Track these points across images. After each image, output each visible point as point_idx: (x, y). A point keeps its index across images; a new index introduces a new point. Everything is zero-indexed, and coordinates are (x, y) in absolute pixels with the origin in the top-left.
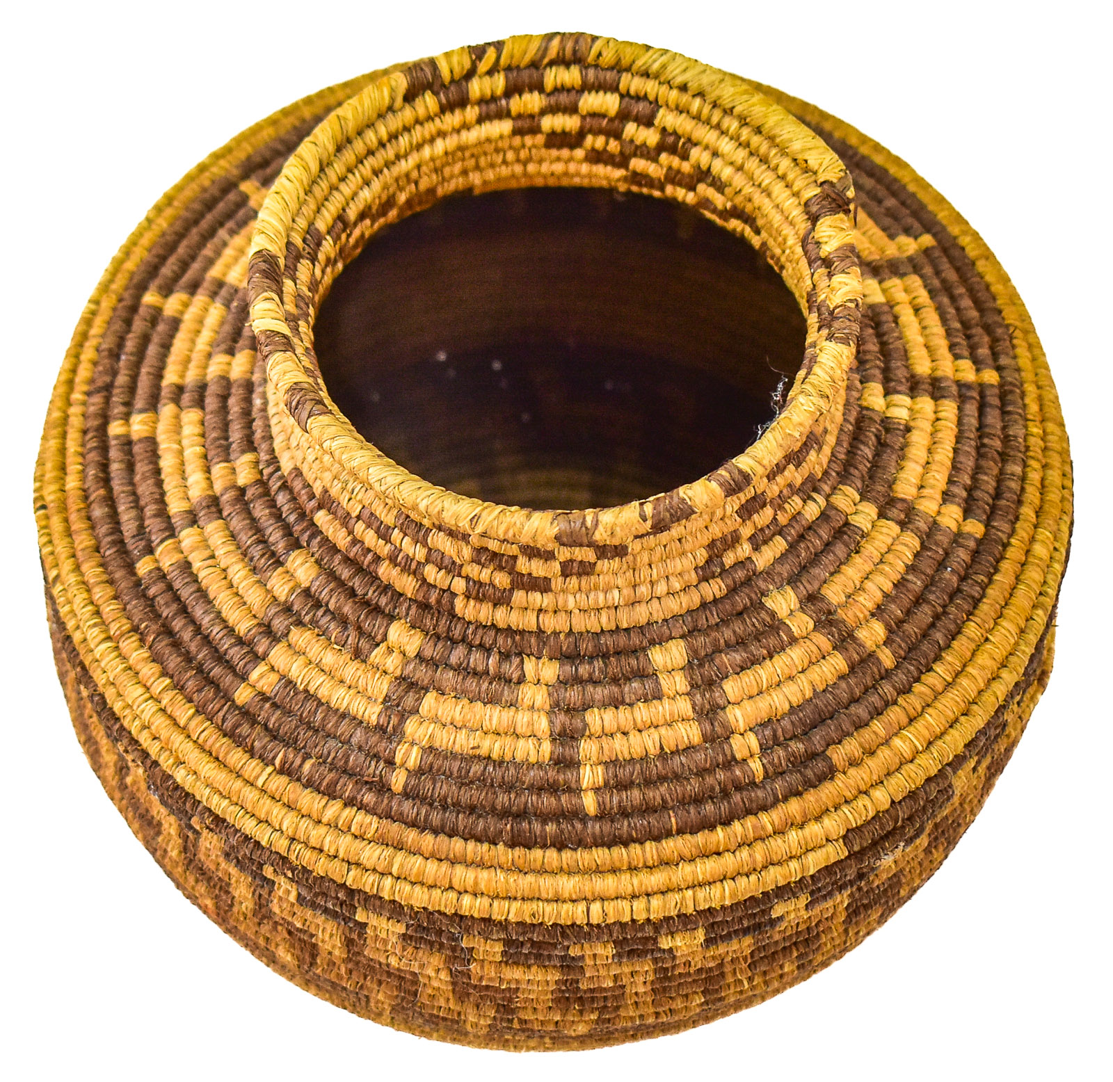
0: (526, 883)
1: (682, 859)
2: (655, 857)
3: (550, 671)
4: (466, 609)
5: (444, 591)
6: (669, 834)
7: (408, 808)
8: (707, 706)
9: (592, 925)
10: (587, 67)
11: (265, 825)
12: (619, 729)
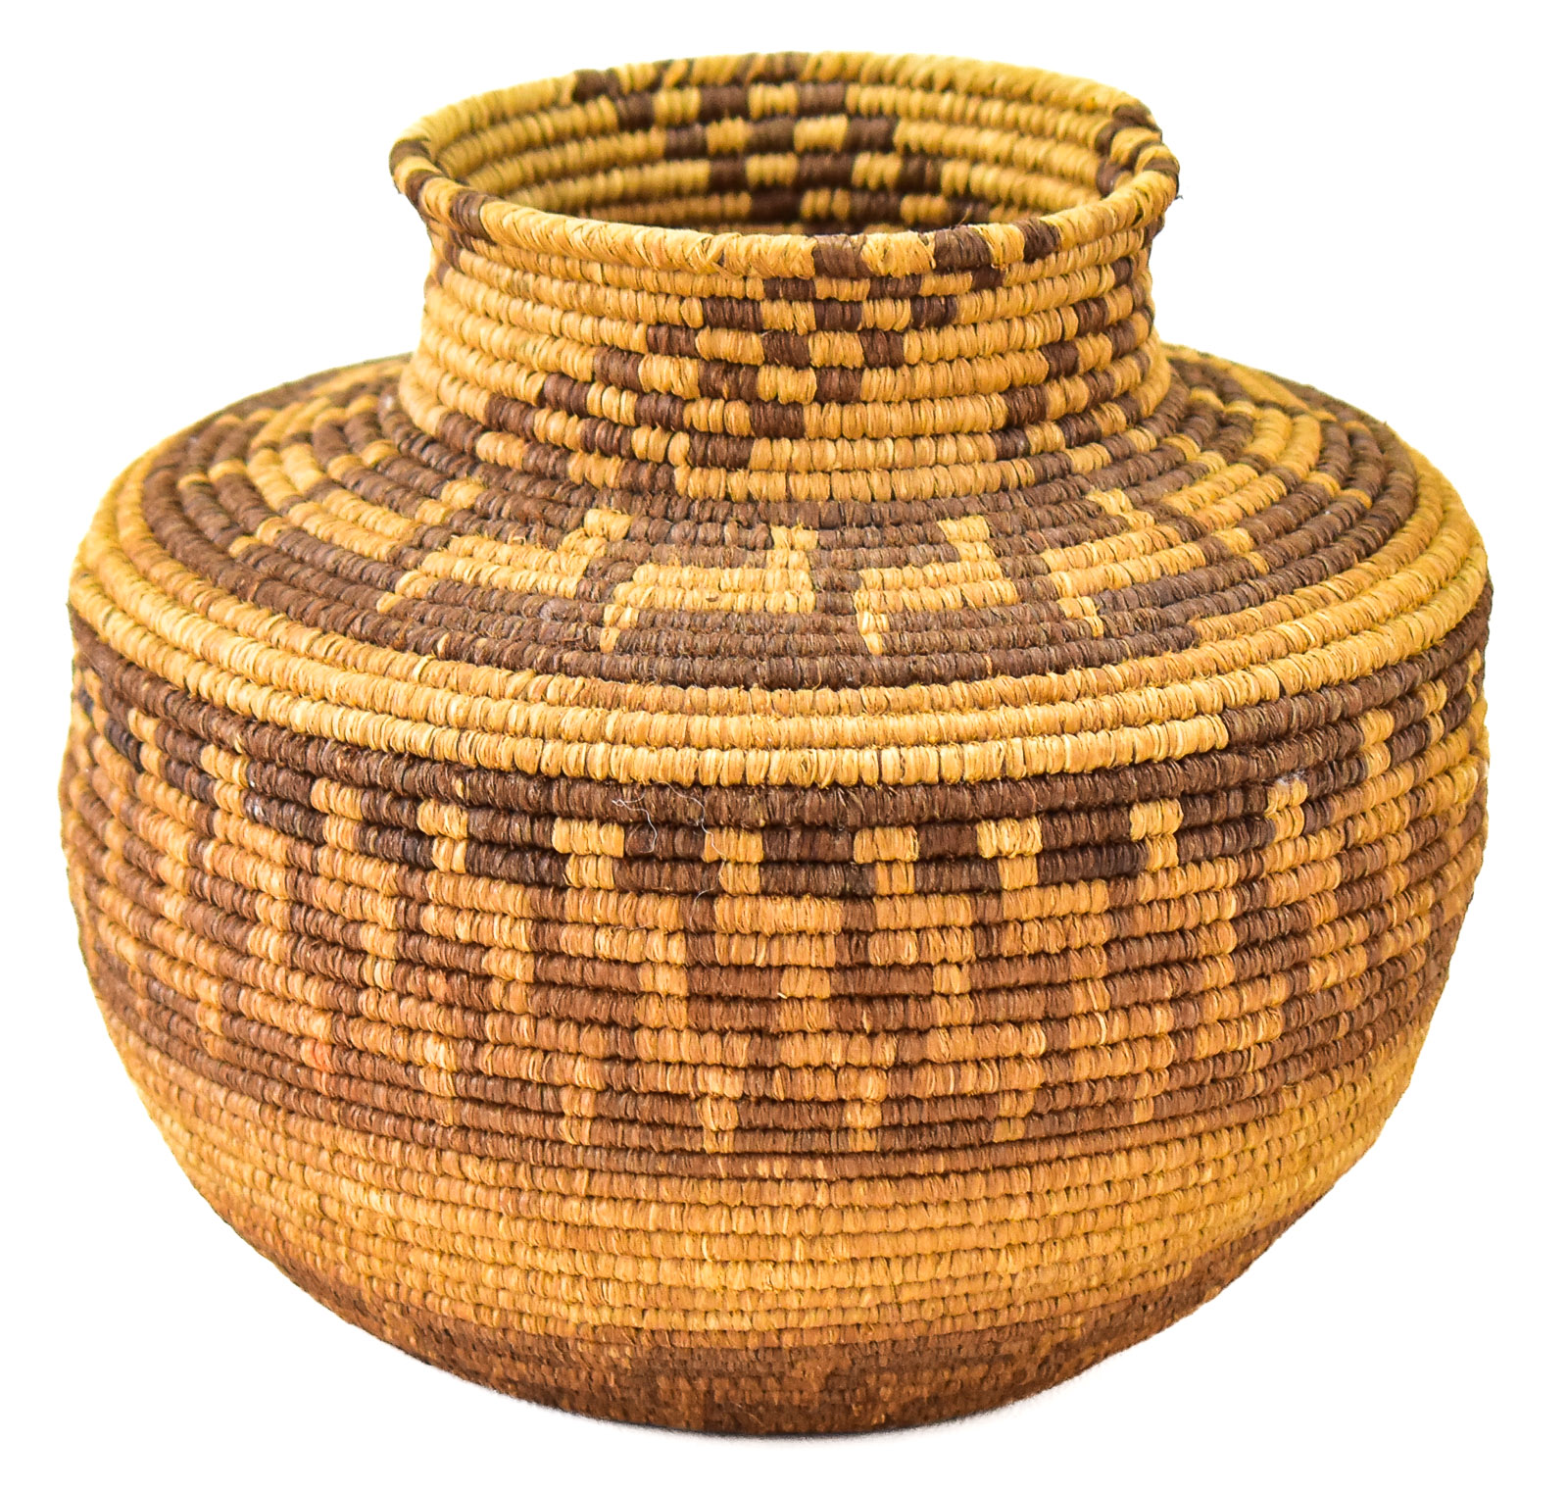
0: (792, 726)
1: (1002, 702)
2: (966, 694)
3: (806, 538)
4: (690, 481)
5: (659, 465)
6: (982, 674)
7: (627, 663)
8: (1022, 568)
9: (885, 786)
10: (803, 84)
11: (424, 724)
12: (904, 583)
